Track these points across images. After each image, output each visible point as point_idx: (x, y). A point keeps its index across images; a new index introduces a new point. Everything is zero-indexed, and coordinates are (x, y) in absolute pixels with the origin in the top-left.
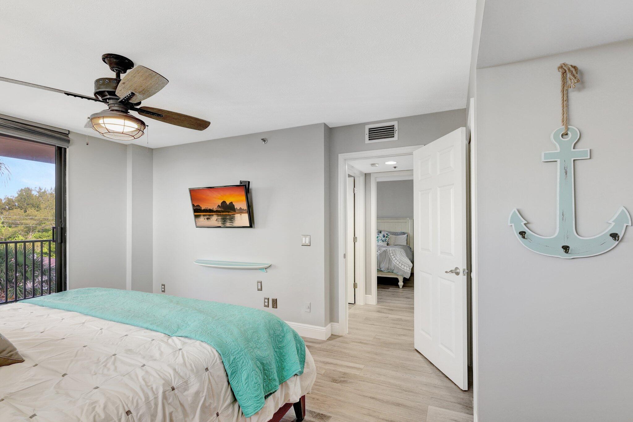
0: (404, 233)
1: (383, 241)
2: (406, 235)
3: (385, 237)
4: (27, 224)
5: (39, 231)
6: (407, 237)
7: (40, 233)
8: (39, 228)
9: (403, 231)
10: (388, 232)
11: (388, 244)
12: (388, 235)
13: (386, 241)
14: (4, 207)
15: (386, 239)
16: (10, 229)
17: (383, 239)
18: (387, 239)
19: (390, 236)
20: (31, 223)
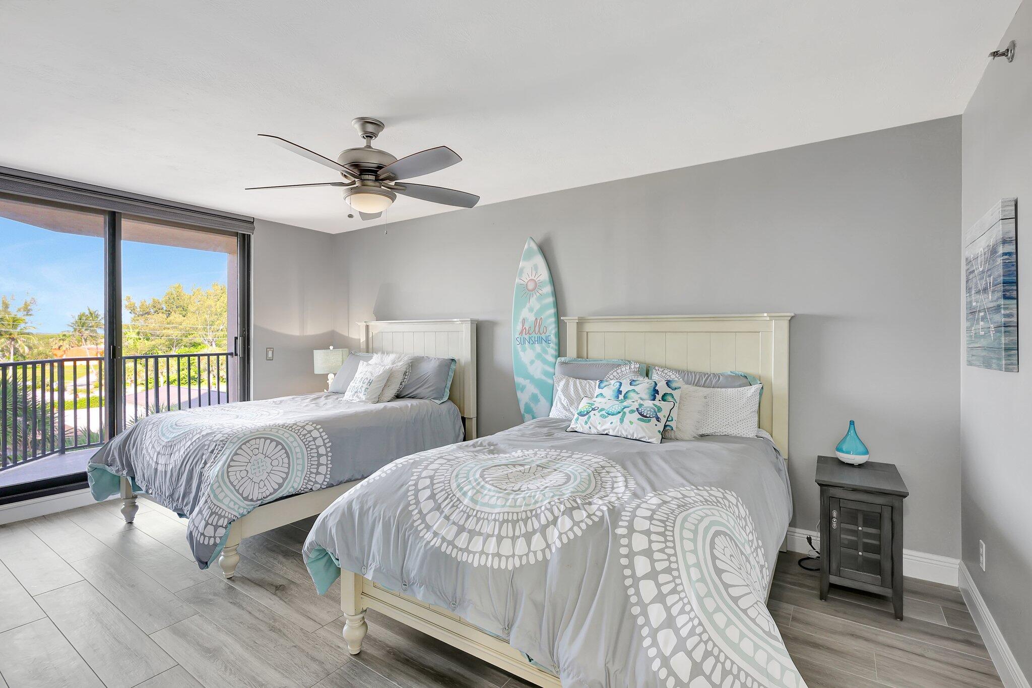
0: (746, 380)
1: (644, 417)
2: (755, 388)
3: (659, 397)
4: (169, 336)
5: (185, 346)
6: (761, 394)
7: (187, 349)
8: (185, 340)
9: (742, 369)
10: (678, 371)
11: (666, 435)
12: (674, 385)
13: (658, 419)
14: (148, 310)
15: (660, 409)
16: (146, 341)
17: (649, 404)
18: (666, 406)
19: (684, 389)
20: (175, 334)
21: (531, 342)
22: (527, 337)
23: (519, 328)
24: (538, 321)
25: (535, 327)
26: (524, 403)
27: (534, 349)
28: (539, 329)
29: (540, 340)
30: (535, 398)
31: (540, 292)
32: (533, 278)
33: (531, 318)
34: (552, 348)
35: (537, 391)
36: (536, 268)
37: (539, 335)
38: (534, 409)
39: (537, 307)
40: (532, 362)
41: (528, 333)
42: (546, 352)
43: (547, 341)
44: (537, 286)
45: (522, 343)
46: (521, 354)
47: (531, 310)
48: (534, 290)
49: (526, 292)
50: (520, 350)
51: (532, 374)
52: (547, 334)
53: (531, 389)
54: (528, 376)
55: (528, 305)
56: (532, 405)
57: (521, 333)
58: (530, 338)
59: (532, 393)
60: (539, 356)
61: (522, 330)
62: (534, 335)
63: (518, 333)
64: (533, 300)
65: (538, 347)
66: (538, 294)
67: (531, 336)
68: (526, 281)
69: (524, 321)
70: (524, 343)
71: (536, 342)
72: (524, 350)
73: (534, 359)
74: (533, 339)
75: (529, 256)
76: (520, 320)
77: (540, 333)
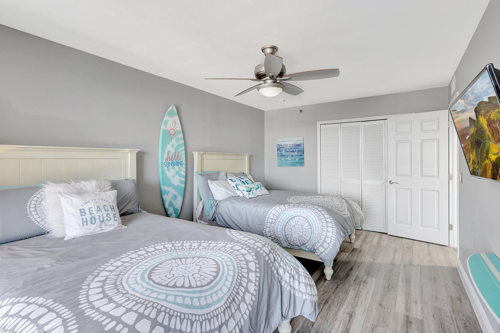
21: (173, 165)
22: (170, 162)
23: (166, 156)
24: (177, 153)
25: (175, 156)
26: (169, 201)
27: (174, 169)
28: (177, 157)
29: (178, 164)
30: (175, 197)
31: (177, 136)
32: (173, 128)
33: (173, 151)
34: (184, 168)
35: (176, 193)
36: (175, 122)
37: (177, 161)
38: (174, 204)
39: (176, 145)
40: (173, 177)
41: (171, 159)
42: (181, 170)
43: (181, 164)
44: (175, 133)
45: (168, 166)
46: (167, 172)
47: (173, 146)
48: (174, 134)
49: (169, 135)
50: (166, 170)
51: (173, 183)
52: (181, 160)
53: (173, 192)
54: (171, 185)
55: (171, 143)
56: (173, 201)
57: (167, 159)
58: (172, 163)
59: (173, 194)
60: (177, 173)
61: (168, 158)
62: (174, 161)
63: (165, 160)
64: (174, 140)
65: (176, 168)
66: (176, 138)
67: (172, 161)
68: (170, 129)
69: (168, 152)
70: (169, 165)
71: (176, 165)
72: (169, 170)
73: (175, 174)
74: (174, 163)
75: (171, 114)
76: (166, 152)
77: (178, 160)
